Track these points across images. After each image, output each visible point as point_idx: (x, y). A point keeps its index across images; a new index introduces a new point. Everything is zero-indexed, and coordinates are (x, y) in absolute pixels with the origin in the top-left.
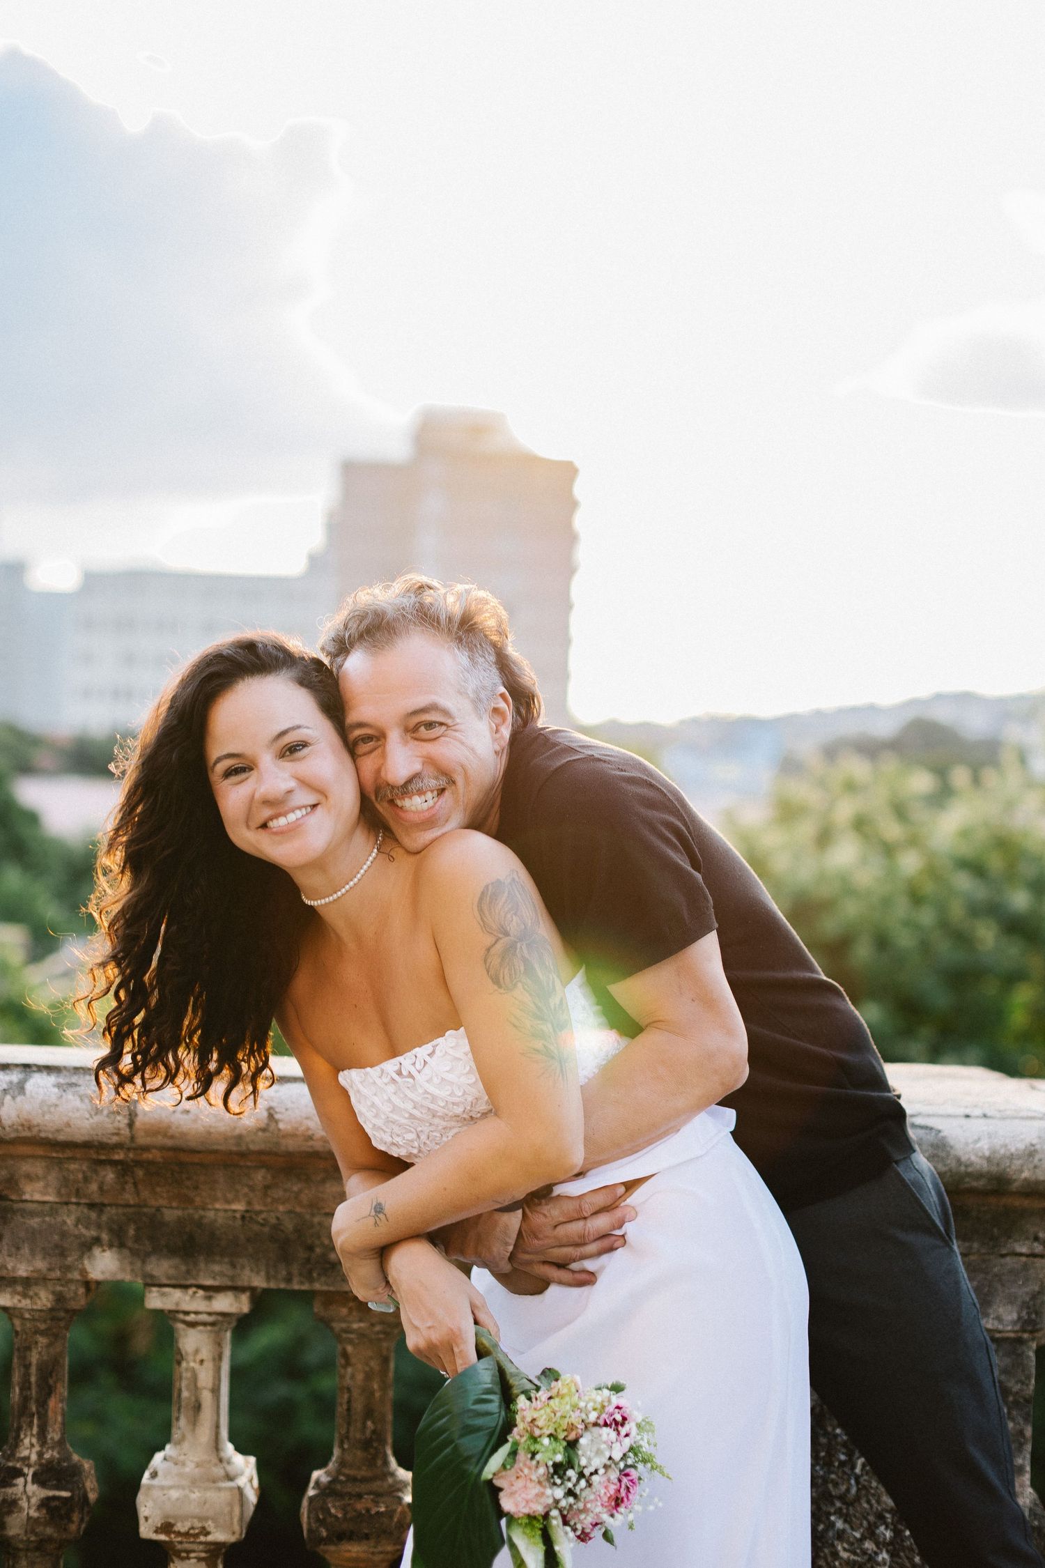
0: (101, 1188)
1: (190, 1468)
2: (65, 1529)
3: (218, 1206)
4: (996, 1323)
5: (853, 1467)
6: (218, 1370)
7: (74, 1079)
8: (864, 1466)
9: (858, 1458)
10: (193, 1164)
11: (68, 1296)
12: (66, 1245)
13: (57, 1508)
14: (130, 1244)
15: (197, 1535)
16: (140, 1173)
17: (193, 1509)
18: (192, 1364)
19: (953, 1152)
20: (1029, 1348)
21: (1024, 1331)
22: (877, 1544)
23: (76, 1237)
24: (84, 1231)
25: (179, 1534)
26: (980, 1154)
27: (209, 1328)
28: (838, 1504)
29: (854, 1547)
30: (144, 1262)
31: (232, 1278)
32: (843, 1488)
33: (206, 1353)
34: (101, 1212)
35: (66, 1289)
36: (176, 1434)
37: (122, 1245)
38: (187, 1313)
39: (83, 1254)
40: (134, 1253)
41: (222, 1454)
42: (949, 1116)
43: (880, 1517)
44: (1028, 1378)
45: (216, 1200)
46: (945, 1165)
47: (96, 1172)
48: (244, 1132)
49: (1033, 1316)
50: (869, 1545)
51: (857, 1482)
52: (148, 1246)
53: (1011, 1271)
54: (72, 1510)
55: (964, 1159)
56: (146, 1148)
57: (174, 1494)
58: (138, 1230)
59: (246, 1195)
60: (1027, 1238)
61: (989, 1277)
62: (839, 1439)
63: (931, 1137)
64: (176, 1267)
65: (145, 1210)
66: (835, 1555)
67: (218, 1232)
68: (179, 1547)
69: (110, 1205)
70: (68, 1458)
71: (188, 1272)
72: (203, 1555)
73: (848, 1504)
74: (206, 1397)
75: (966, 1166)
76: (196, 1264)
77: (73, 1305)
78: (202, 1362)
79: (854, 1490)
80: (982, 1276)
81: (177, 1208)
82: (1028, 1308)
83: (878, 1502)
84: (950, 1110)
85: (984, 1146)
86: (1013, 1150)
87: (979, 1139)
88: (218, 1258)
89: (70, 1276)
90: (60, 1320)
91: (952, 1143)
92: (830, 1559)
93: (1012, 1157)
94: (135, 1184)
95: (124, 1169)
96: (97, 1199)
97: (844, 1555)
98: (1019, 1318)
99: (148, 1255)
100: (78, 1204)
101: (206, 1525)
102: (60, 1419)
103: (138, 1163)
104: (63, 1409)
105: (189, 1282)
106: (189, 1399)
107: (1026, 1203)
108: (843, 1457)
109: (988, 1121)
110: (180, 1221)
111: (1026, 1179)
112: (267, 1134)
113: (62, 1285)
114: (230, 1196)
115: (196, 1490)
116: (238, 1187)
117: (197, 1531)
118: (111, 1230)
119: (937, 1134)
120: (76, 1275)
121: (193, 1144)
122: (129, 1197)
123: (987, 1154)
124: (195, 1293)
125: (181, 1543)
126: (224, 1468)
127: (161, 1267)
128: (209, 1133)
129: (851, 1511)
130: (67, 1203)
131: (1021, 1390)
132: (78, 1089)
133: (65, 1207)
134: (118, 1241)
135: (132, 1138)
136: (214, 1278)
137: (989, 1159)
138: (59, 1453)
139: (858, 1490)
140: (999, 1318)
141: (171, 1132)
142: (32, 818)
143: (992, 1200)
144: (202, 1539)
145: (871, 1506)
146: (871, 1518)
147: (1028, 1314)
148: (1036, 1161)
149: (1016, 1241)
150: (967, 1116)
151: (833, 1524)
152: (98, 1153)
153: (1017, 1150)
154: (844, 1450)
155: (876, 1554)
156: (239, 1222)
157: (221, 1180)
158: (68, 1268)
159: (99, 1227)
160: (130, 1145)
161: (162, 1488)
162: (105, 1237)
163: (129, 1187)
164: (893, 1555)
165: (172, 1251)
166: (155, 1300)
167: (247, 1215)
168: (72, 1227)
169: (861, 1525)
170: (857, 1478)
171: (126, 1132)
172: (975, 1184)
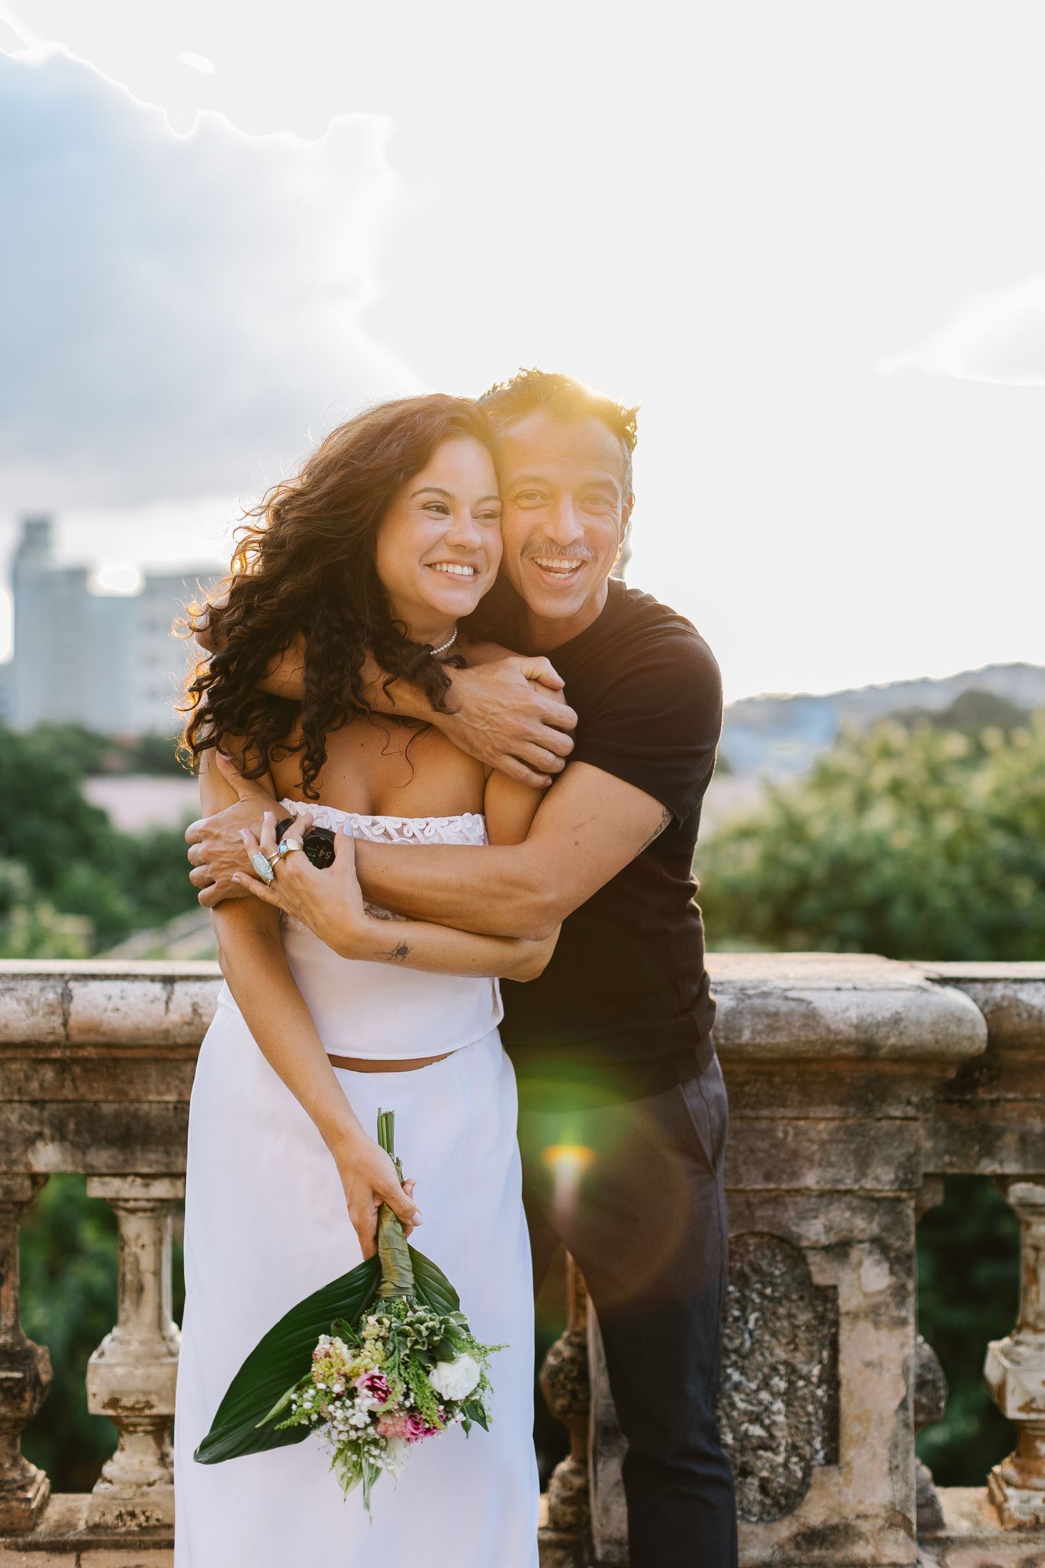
0: (41, 1086)
1: (134, 1347)
2: (19, 1408)
3: (151, 1098)
4: (874, 1182)
5: (746, 1322)
6: (159, 1254)
7: (12, 984)
8: (757, 1320)
9: (751, 1313)
10: (126, 1059)
11: (15, 1189)
12: (11, 1141)
13: (10, 1389)
14: (71, 1137)
15: (142, 1409)
16: (77, 1070)
17: (138, 1384)
18: (134, 1249)
19: (822, 1021)
20: (908, 1207)
21: (901, 1190)
22: (772, 1394)
23: (21, 1133)
24: (27, 1126)
25: (125, 1408)
26: (849, 1022)
27: (149, 1214)
28: (734, 1357)
29: (750, 1397)
30: (84, 1153)
31: (167, 1165)
32: (737, 1342)
33: (147, 1238)
34: (42, 1109)
35: (12, 1183)
36: (122, 1316)
37: (63, 1139)
38: (127, 1200)
39: (27, 1148)
40: (75, 1145)
41: (166, 1333)
42: (821, 989)
43: (774, 1369)
44: (908, 1234)
45: (148, 1092)
46: (815, 1034)
47: (36, 1071)
48: (171, 1027)
49: (910, 1176)
50: (765, 1396)
51: (751, 1336)
52: (87, 1138)
53: (887, 1134)
54: (24, 1390)
55: (833, 1027)
56: (81, 1046)
57: (120, 1371)
58: (77, 1124)
59: (176, 1087)
60: (900, 1102)
61: (867, 1140)
62: (732, 1296)
63: (802, 1008)
64: (115, 1157)
65: (84, 1105)
66: (733, 1405)
67: (152, 1124)
68: (126, 1421)
69: (51, 1101)
70: (21, 1342)
71: (126, 1161)
72: (150, 1428)
73: (744, 1357)
74: (149, 1280)
75: (836, 1034)
76: (133, 1153)
77: (21, 1197)
78: (143, 1246)
79: (748, 1344)
80: (859, 1139)
81: (114, 1102)
82: (905, 1168)
83: (772, 1354)
84: (823, 984)
85: (853, 1015)
86: (879, 1018)
87: (847, 1009)
88: (153, 1147)
89: (15, 1169)
90: (9, 1212)
91: (822, 1012)
92: (728, 1409)
93: (878, 1025)
94: (74, 1081)
95: (63, 1066)
96: (38, 1095)
97: (741, 1405)
98: (897, 1178)
99: (88, 1146)
100: (21, 1102)
101: (150, 1399)
102: (12, 1306)
103: (75, 1061)
104: (15, 1297)
105: (129, 1170)
106: (132, 1282)
107: (896, 1068)
108: (736, 1313)
109: (858, 993)
110: (117, 1114)
111: (893, 1046)
112: (193, 1028)
113: (10, 1179)
114: (162, 1088)
115: (140, 1367)
116: (170, 1079)
117: (142, 1405)
118: (52, 1125)
119: (808, 1006)
120: (21, 1169)
121: (124, 1040)
122: (68, 1093)
123: (855, 1022)
124: (133, 1181)
125: (127, 1417)
126: (167, 1346)
127: (101, 1158)
128: (138, 1029)
129: (746, 1363)
130: (10, 1101)
131: (902, 1246)
132: (15, 993)
133: (9, 1106)
134: (60, 1135)
135: (67, 1036)
136: (150, 1166)
137: (857, 1027)
138: (12, 1338)
139: (752, 1344)
140: (877, 1179)
141: (103, 1029)
142: (100, 816)
143: (863, 1066)
144: (147, 1412)
145: (765, 1359)
146: (766, 1370)
147: (906, 1174)
148: (901, 1027)
149: (890, 1105)
150: (838, 989)
151: (729, 1377)
152: (37, 1053)
153: (883, 1018)
154: (737, 1306)
155: (771, 1403)
156: (171, 1113)
157: (154, 1074)
158: (13, 1162)
159: (41, 1122)
160: (67, 1043)
161: (108, 1366)
162: (47, 1131)
163: (68, 1084)
164: (788, 1404)
165: (109, 1142)
166: (97, 1189)
167: (179, 1106)
168: (16, 1124)
169: (756, 1377)
170: (751, 1333)
171: (61, 1031)
172: (845, 1051)
